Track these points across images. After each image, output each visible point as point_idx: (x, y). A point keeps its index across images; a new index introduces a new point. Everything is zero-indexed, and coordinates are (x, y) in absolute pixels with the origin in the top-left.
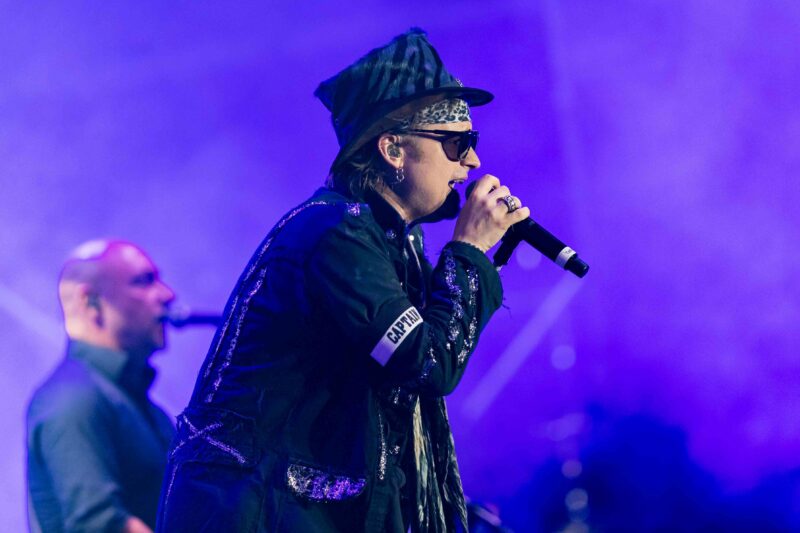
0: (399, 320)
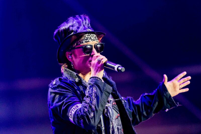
0: (71, 111)
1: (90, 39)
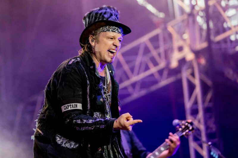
1: (117, 30)
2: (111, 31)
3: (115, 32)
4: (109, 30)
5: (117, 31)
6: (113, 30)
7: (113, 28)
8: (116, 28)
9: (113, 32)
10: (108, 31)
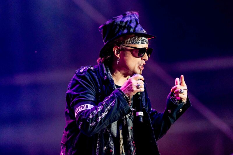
2: (141, 43)
3: (144, 43)
4: (139, 43)
5: (145, 43)
6: (142, 42)
7: (142, 39)
8: (144, 39)
9: (142, 44)
10: (137, 43)
